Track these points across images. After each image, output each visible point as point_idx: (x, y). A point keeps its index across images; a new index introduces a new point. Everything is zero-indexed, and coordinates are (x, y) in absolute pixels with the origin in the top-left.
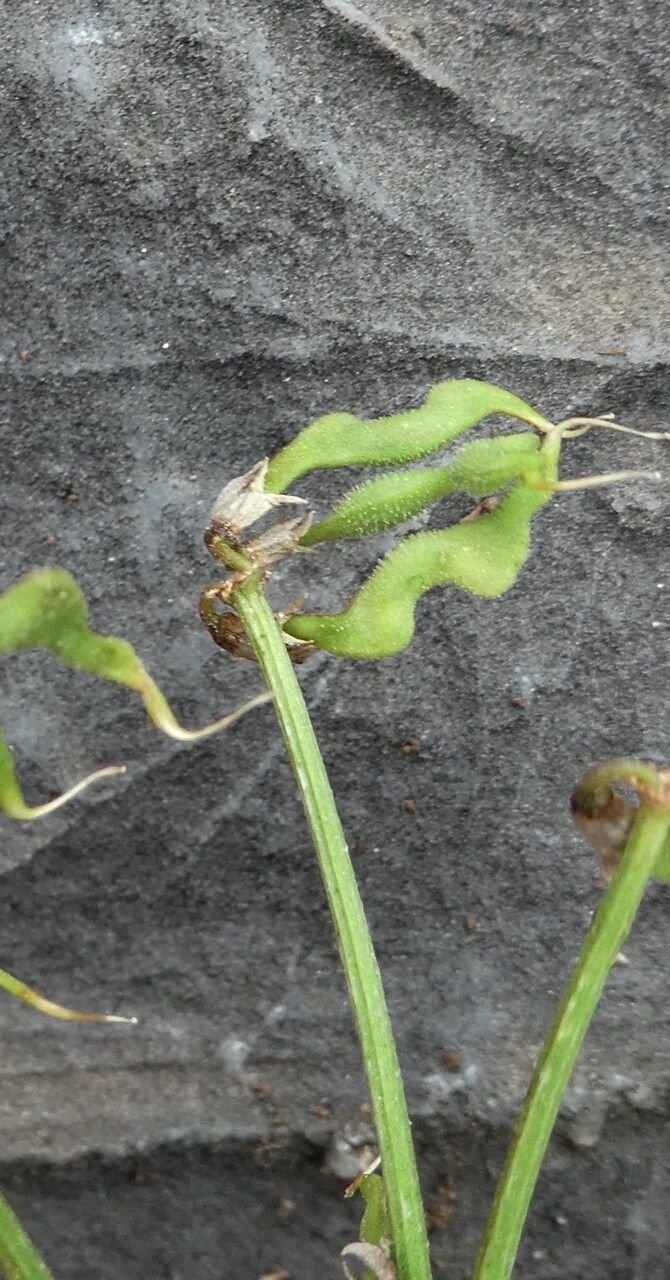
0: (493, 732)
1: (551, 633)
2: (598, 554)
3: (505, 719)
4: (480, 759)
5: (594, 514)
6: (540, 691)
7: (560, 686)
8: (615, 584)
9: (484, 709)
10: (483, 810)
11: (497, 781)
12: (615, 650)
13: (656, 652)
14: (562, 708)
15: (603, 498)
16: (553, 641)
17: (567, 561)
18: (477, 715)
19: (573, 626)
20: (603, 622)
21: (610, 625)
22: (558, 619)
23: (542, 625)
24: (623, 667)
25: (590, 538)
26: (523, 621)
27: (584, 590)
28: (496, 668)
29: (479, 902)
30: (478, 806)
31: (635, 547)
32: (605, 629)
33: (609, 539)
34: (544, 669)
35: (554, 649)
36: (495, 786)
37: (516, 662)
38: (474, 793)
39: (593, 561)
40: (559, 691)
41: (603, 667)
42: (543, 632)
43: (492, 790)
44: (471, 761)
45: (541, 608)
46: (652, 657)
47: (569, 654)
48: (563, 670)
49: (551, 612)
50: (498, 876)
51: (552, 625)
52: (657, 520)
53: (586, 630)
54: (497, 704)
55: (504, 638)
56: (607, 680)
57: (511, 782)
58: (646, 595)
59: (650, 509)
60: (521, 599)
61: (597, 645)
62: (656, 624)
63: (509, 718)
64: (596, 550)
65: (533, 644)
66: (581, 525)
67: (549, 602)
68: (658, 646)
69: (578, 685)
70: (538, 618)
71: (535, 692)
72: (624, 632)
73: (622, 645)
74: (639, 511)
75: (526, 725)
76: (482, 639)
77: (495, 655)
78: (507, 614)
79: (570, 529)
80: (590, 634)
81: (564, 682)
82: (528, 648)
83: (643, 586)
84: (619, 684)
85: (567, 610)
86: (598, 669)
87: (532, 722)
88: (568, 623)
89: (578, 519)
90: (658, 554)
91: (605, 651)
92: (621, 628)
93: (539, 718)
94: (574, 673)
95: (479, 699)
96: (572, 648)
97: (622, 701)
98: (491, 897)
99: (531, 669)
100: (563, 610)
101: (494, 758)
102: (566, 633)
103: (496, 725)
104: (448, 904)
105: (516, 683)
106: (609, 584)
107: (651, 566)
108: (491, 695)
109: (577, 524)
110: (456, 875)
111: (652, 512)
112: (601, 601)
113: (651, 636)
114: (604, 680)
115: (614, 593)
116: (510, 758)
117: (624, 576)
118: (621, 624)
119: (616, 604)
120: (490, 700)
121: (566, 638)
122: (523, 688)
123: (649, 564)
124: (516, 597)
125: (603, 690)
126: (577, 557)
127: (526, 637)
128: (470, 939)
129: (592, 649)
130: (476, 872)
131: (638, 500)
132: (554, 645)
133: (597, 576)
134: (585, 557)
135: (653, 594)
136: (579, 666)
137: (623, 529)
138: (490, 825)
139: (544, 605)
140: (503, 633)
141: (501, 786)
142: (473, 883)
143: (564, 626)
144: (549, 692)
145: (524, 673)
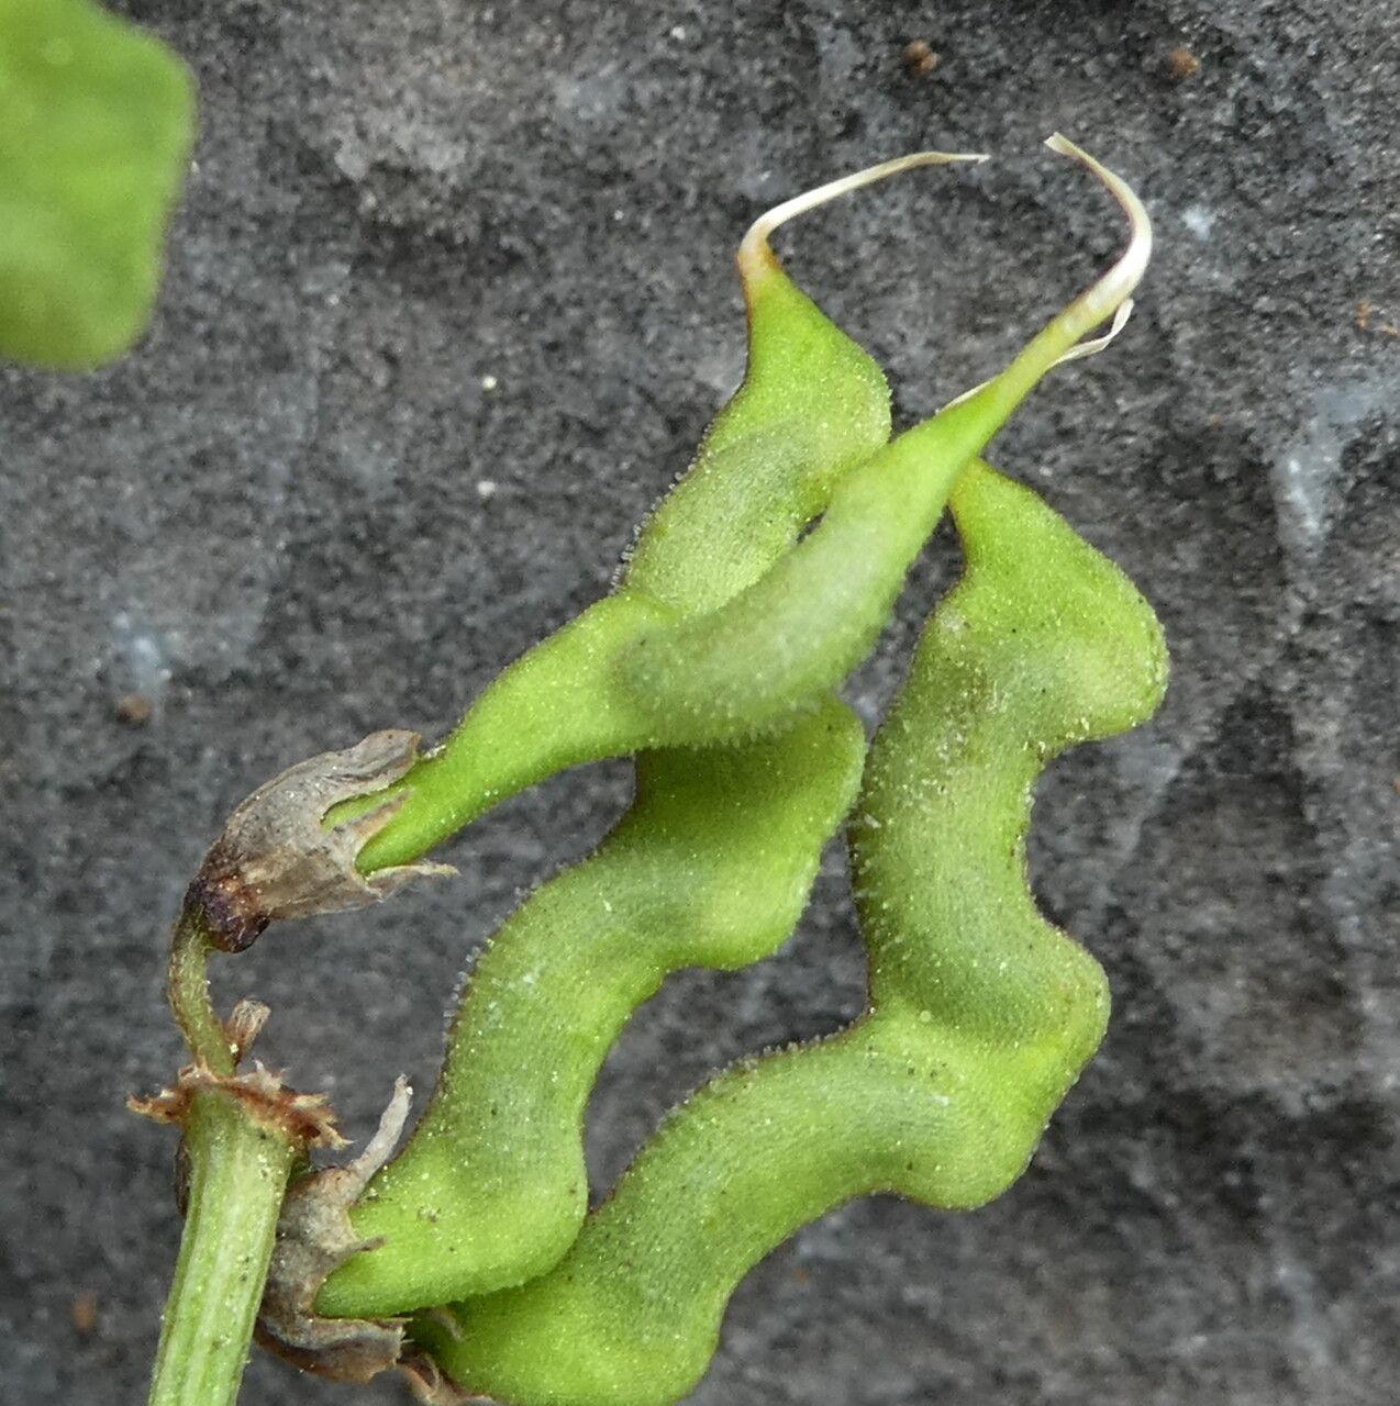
0: (72, 794)
1: (206, 519)
2: (318, 300)
3: (97, 757)
4: (48, 870)
5: (296, 189)
6: (187, 677)
7: (242, 663)
8: (368, 381)
9: (38, 730)
10: (73, 1008)
11: (101, 929)
12: (382, 562)
13: (493, 563)
14: (260, 726)
15: (312, 144)
16: (214, 541)
17: (234, 320)
18: (25, 751)
19: (263, 497)
20: (344, 486)
21: (360, 494)
22: (220, 480)
23: (180, 495)
24: (409, 608)
25: (292, 257)
26: (129, 490)
27: (284, 399)
28: (63, 619)
29: (96, 1258)
30: (58, 998)
31: (415, 279)
32: (352, 505)
33: (343, 259)
34: (197, 619)
35: (222, 563)
36: (98, 940)
37: (118, 602)
38: (44, 964)
39: (304, 319)
40: (240, 678)
41: (357, 611)
42: (184, 516)
43: (91, 954)
44: (24, 875)
45: (177, 453)
46: (485, 577)
47: (261, 575)
48: (246, 619)
49: (201, 461)
50: (139, 1184)
51: (206, 498)
52: (459, 199)
53: (300, 509)
54: (76, 717)
55: (81, 535)
56: (374, 644)
57: (138, 929)
58: (456, 407)
59: (437, 166)
60: (117, 426)
61: (332, 549)
62: (486, 488)
63: (109, 754)
64: (310, 288)
65: (162, 551)
66: (265, 222)
67: (197, 433)
68: (498, 550)
69: (293, 662)
70: (167, 478)
71: (174, 681)
72: (404, 513)
73: (400, 548)
74: (408, 174)
75: (161, 771)
76: (15, 537)
77: (58, 583)
78: (82, 470)
79: (235, 233)
80: (311, 520)
81: (253, 651)
82: (146, 563)
83: (444, 387)
84: (402, 652)
85: (245, 456)
86: (346, 616)
87: (175, 764)
88: (250, 491)
89: (252, 204)
90: (477, 299)
91: (358, 567)
92: (392, 501)
93: (193, 755)
94: (275, 629)
95: (25, 706)
96: (264, 556)
97: (420, 700)
98: (129, 1244)
99: (160, 619)
100: (233, 456)
101: (84, 867)
102: (248, 520)
103: (78, 775)
104: (23, 1270)
105: (119, 659)
106: (356, 382)
107: (461, 329)
108: (56, 693)
109: (254, 218)
110: (31, 1189)
111: (443, 176)
112: (334, 428)
113: (477, 522)
114: (363, 644)
115: (368, 405)
116: (129, 864)
117: (391, 360)
118: (391, 490)
119: (373, 436)
120: (59, 707)
121: (247, 533)
122: (139, 669)
123: (458, 326)
124: (105, 422)
125: (363, 673)
126: (260, 308)
127: (138, 530)
128: (88, 1358)
129: (322, 562)
130: (81, 1179)
131: (405, 145)
132: (216, 552)
133: (315, 359)
134: (280, 307)
135: (473, 407)
136: (291, 609)
137: (374, 229)
138: (98, 1050)
139: (181, 440)
140: (77, 521)
141: (114, 940)
142: (75, 1208)
143: (239, 499)
144: (213, 679)
145: (139, 629)
